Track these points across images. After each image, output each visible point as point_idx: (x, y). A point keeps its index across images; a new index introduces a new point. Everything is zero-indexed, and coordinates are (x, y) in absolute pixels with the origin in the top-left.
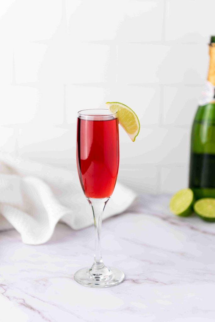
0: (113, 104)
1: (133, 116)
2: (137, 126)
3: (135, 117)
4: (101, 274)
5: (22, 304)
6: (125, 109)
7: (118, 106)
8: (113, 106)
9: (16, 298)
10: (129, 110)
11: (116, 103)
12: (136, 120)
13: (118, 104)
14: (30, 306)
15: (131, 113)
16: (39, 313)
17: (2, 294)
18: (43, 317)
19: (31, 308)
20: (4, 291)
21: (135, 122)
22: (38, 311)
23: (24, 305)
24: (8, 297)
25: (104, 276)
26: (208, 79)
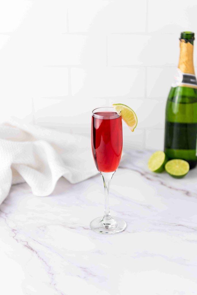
0: (118, 105)
1: (133, 114)
2: (135, 121)
3: (134, 114)
4: (110, 224)
5: (25, 246)
6: (126, 109)
7: (121, 107)
8: (118, 107)
9: (22, 241)
10: (130, 109)
11: (121, 104)
12: (135, 116)
13: (121, 106)
14: (31, 248)
15: (131, 112)
16: (37, 253)
17: (13, 237)
18: (39, 257)
19: (32, 249)
20: (14, 235)
21: (134, 118)
22: (36, 251)
23: (27, 246)
24: (17, 240)
25: (112, 225)
26: (179, 67)
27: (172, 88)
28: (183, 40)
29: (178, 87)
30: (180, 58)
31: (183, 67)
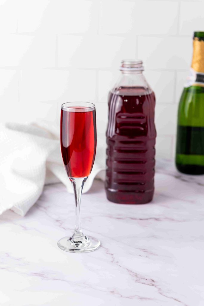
26: (192, 66)
27: (185, 88)
28: (197, 38)
29: (191, 87)
30: (193, 57)
31: (196, 66)
